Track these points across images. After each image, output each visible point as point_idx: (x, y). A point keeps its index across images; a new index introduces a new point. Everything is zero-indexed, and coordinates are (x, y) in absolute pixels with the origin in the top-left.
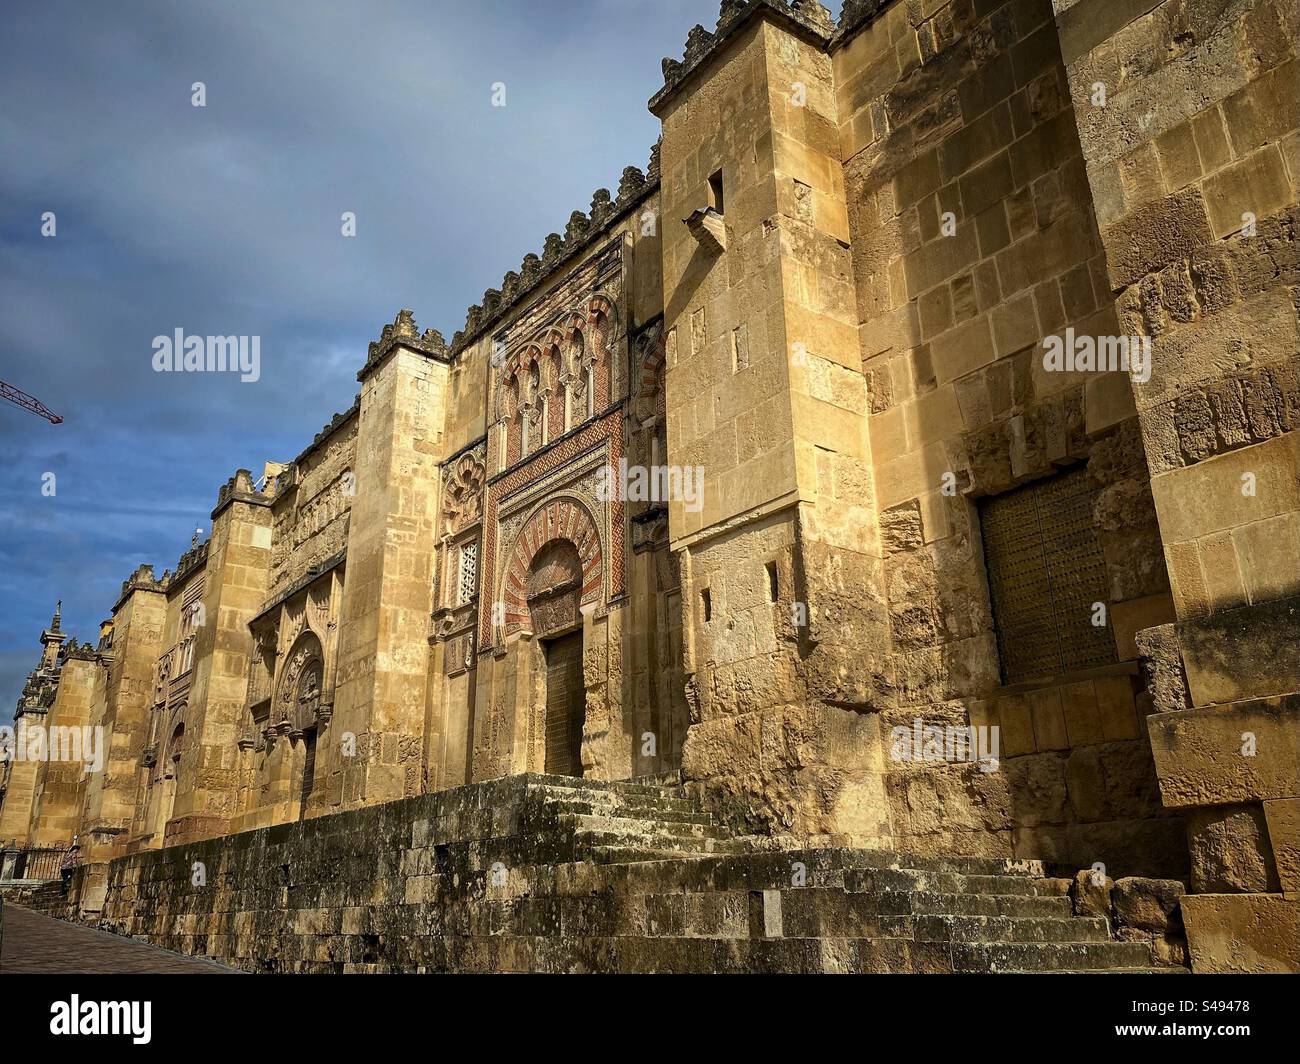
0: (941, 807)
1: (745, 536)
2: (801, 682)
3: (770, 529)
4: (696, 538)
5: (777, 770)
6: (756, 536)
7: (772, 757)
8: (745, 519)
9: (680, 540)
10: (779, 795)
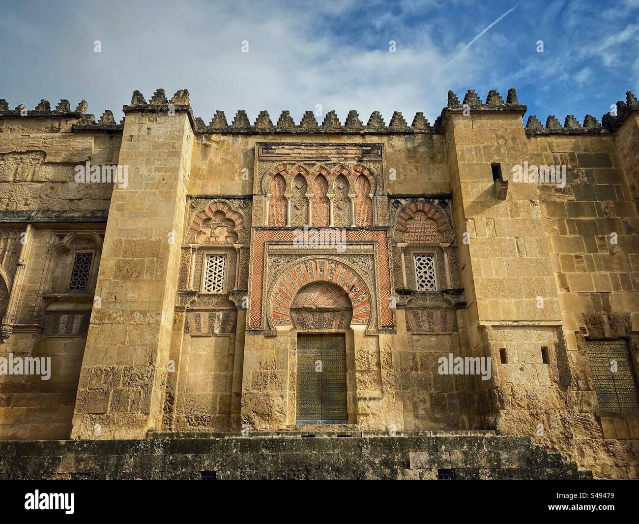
0: (595, 456)
1: (527, 330)
2: (562, 401)
3: (543, 332)
4: (498, 323)
5: (560, 438)
6: (534, 333)
7: (557, 432)
8: (530, 324)
9: (486, 321)
10: (562, 449)
